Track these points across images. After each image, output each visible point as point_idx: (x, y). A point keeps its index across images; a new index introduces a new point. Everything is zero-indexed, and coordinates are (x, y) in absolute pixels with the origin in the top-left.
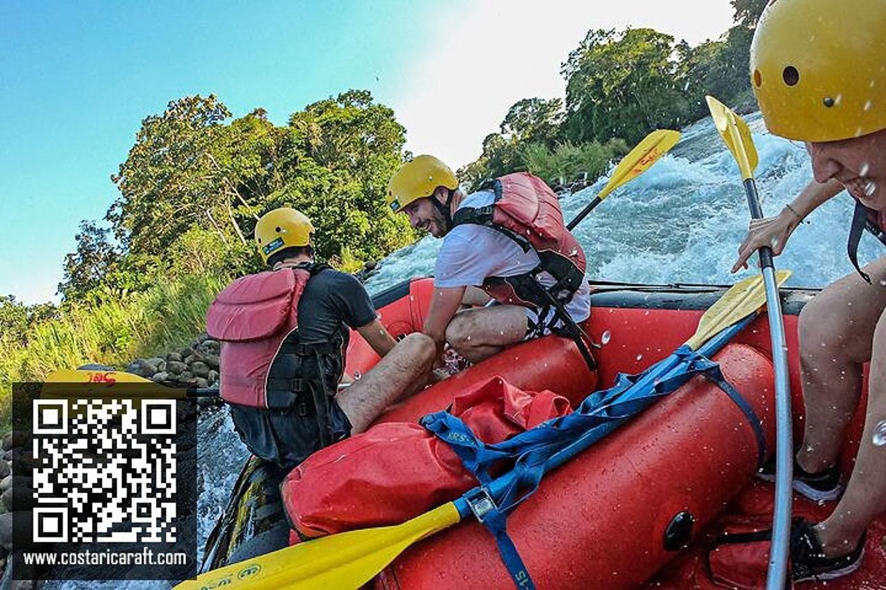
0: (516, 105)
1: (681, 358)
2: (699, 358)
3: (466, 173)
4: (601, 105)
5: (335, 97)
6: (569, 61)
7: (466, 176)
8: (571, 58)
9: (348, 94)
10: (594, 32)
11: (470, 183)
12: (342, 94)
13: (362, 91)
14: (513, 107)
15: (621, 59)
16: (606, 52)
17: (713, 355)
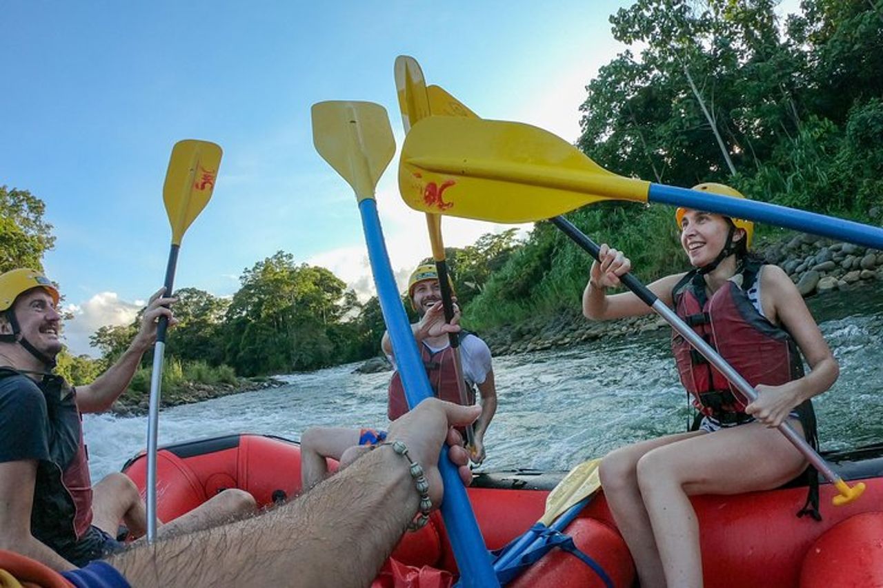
0: (183, 290)
1: (537, 534)
2: (554, 533)
3: (110, 335)
4: (254, 325)
5: (8, 191)
6: (254, 270)
7: (108, 338)
8: (256, 268)
9: (23, 193)
10: (284, 254)
11: (110, 349)
12: (18, 190)
13: (37, 199)
14: (180, 291)
15: (287, 289)
16: (276, 280)
17: (565, 528)
